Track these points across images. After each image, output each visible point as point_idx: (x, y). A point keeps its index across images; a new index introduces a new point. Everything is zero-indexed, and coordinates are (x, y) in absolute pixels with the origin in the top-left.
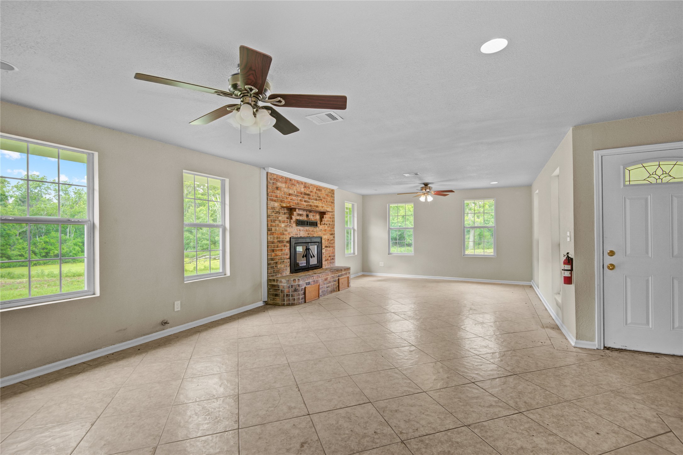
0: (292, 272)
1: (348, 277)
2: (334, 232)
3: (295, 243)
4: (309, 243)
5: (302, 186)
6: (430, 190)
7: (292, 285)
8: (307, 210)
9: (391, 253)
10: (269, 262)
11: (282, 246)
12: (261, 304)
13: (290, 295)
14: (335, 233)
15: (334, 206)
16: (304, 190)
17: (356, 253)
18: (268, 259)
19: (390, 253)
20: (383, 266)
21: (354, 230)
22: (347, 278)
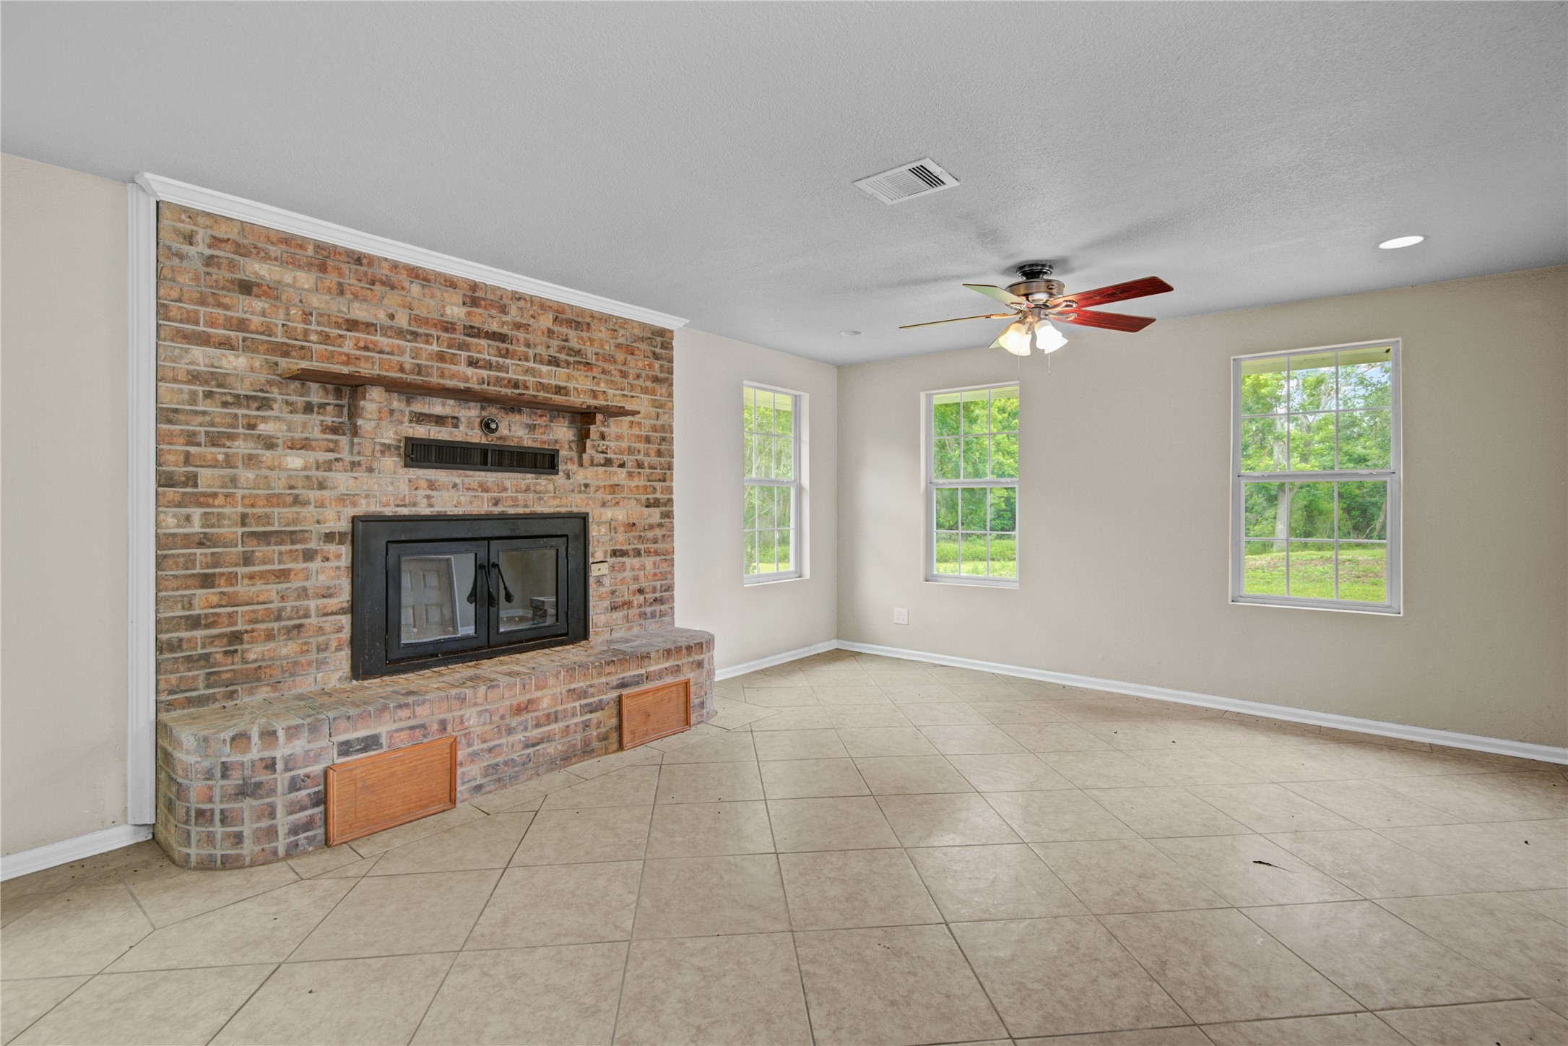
0: (360, 670)
1: (686, 685)
2: (671, 493)
3: (388, 542)
4: (493, 543)
5: (458, 298)
6: (1051, 295)
7: (223, 763)
8: (484, 399)
9: (936, 576)
10: (164, 637)
11: (285, 558)
12: (119, 837)
13: (212, 815)
14: (674, 497)
15: (670, 395)
16: (469, 313)
17: (807, 573)
18: (158, 622)
19: (932, 576)
20: (906, 622)
21: (800, 490)
22: (681, 690)
